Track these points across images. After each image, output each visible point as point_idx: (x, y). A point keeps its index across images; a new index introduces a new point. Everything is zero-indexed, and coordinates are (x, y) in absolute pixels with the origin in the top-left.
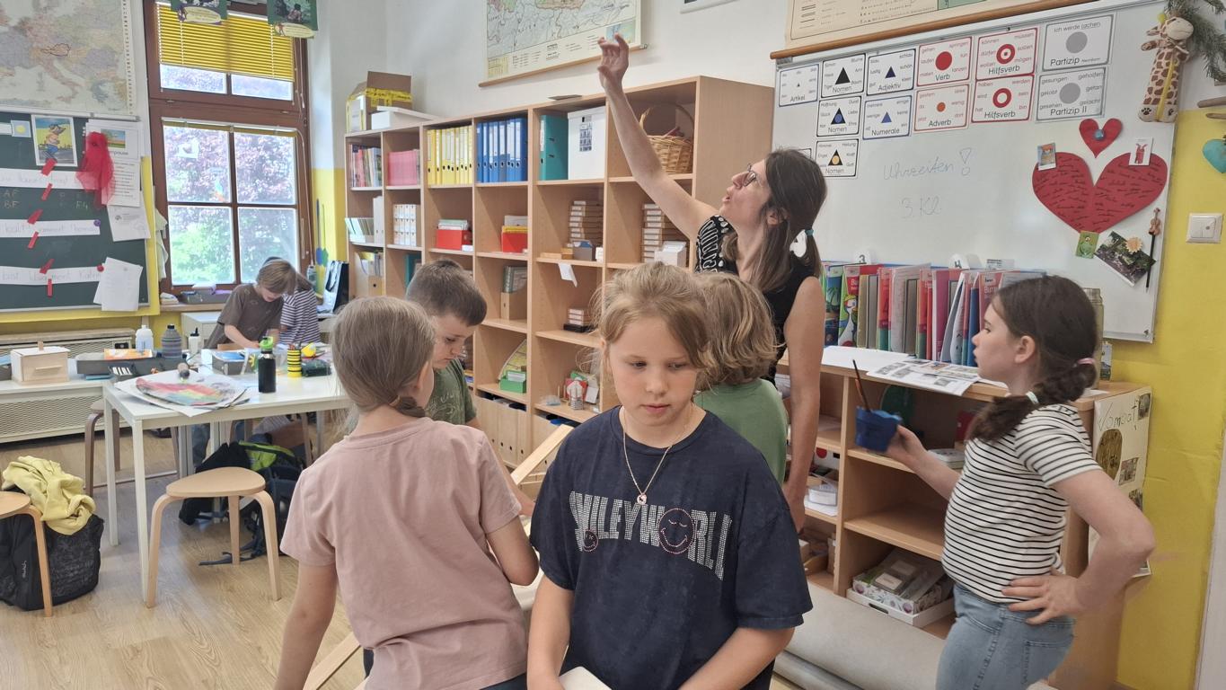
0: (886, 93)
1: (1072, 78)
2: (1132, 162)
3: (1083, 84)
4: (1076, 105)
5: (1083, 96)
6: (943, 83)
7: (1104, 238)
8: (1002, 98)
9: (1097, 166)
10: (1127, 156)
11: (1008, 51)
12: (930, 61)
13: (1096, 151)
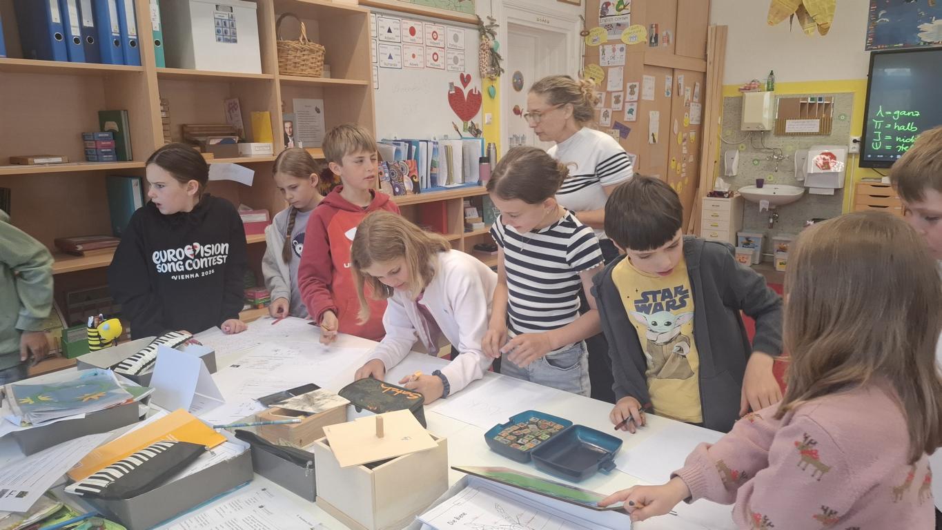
0: (388, 41)
1: (456, 53)
2: (474, 93)
3: (460, 57)
4: (457, 66)
5: (460, 63)
6: (413, 43)
7: (469, 124)
8: (435, 57)
9: (466, 92)
10: (472, 90)
11: (435, 34)
12: (406, 29)
13: (465, 86)
